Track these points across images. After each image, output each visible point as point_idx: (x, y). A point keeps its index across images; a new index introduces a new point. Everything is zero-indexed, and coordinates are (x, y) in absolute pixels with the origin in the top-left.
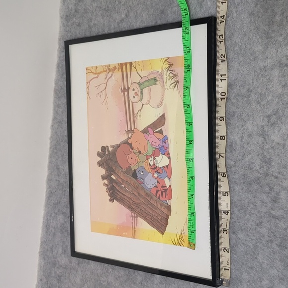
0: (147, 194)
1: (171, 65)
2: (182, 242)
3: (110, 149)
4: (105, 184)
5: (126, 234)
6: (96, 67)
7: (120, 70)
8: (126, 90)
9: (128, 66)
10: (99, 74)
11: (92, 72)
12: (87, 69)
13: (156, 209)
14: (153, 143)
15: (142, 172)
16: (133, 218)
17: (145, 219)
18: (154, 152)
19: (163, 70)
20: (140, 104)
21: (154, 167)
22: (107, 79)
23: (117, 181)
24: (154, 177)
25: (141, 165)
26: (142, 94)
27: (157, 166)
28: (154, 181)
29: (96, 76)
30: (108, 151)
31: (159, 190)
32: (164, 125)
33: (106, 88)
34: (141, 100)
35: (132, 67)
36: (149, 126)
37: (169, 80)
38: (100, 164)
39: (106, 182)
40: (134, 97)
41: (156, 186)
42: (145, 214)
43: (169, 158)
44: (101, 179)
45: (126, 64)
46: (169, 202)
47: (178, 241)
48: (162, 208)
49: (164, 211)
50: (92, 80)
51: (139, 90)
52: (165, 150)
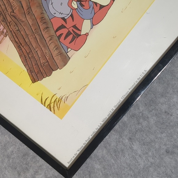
0: (42, 18)
2: (56, 108)
13: (44, 46)
17: (19, 46)
28: (66, 11)
31: (65, 27)
41: (63, 19)
42: (22, 41)
46: (71, 53)
47: (51, 103)
48: (55, 53)
49: (55, 58)
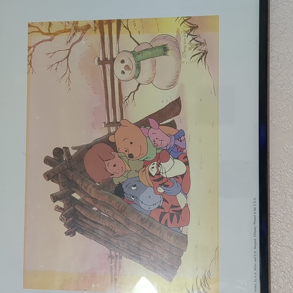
0: (142, 220)
1: (194, 28)
3: (72, 152)
4: (58, 208)
5: (98, 285)
6: (50, 24)
7: (98, 30)
8: (107, 62)
9: (114, 25)
10: (56, 34)
11: (40, 31)
12: (29, 26)
13: (159, 242)
14: (157, 142)
15: (135, 186)
16: (113, 260)
17: (137, 258)
18: (158, 155)
19: (178, 35)
20: (134, 83)
21: (157, 177)
22: (73, 41)
23: (84, 202)
24: (156, 193)
25: (133, 174)
26: (138, 67)
27: (164, 175)
29: (49, 37)
30: (68, 154)
32: (178, 113)
33: (67, 57)
34: (136, 77)
35: (122, 28)
36: (151, 116)
37: (190, 49)
38: (48, 176)
39: (61, 204)
40: (123, 72)
43: (187, 164)
44: (50, 200)
45: (109, 22)
46: (184, 230)
47: (198, 289)
48: (171, 240)
49: (175, 245)
50: (39, 43)
51: (133, 62)
52: (178, 152)
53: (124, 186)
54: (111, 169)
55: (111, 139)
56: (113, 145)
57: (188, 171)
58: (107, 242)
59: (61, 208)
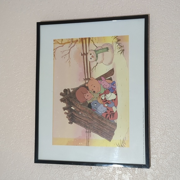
0: (99, 117)
1: (119, 40)
2: (124, 145)
3: (71, 91)
4: (66, 113)
5: (82, 143)
6: (62, 40)
7: (81, 42)
8: (85, 54)
9: (87, 40)
10: (64, 44)
11: (58, 43)
12: (54, 41)
13: (106, 126)
14: (105, 86)
15: (96, 104)
16: (88, 133)
18: (105, 91)
19: (113, 43)
20: (95, 63)
21: (105, 100)
22: (71, 47)
23: (76, 110)
24: (104, 106)
25: (95, 99)
26: (97, 56)
27: (107, 99)
29: (62, 45)
31: (108, 114)
32: (113, 75)
33: (69, 53)
34: (96, 60)
35: (90, 41)
36: (102, 76)
37: (117, 49)
38: (62, 100)
39: (67, 111)
40: (91, 59)
41: (105, 112)
43: (116, 95)
44: (63, 110)
45: (86, 39)
46: (115, 121)
47: (121, 144)
48: (110, 125)
49: (112, 127)
50: (58, 47)
51: (95, 54)
52: (113, 90)
53: (91, 104)
54: (86, 97)
55: (86, 85)
56: (87, 88)
57: (117, 98)
58: (85, 126)
59: (67, 113)
